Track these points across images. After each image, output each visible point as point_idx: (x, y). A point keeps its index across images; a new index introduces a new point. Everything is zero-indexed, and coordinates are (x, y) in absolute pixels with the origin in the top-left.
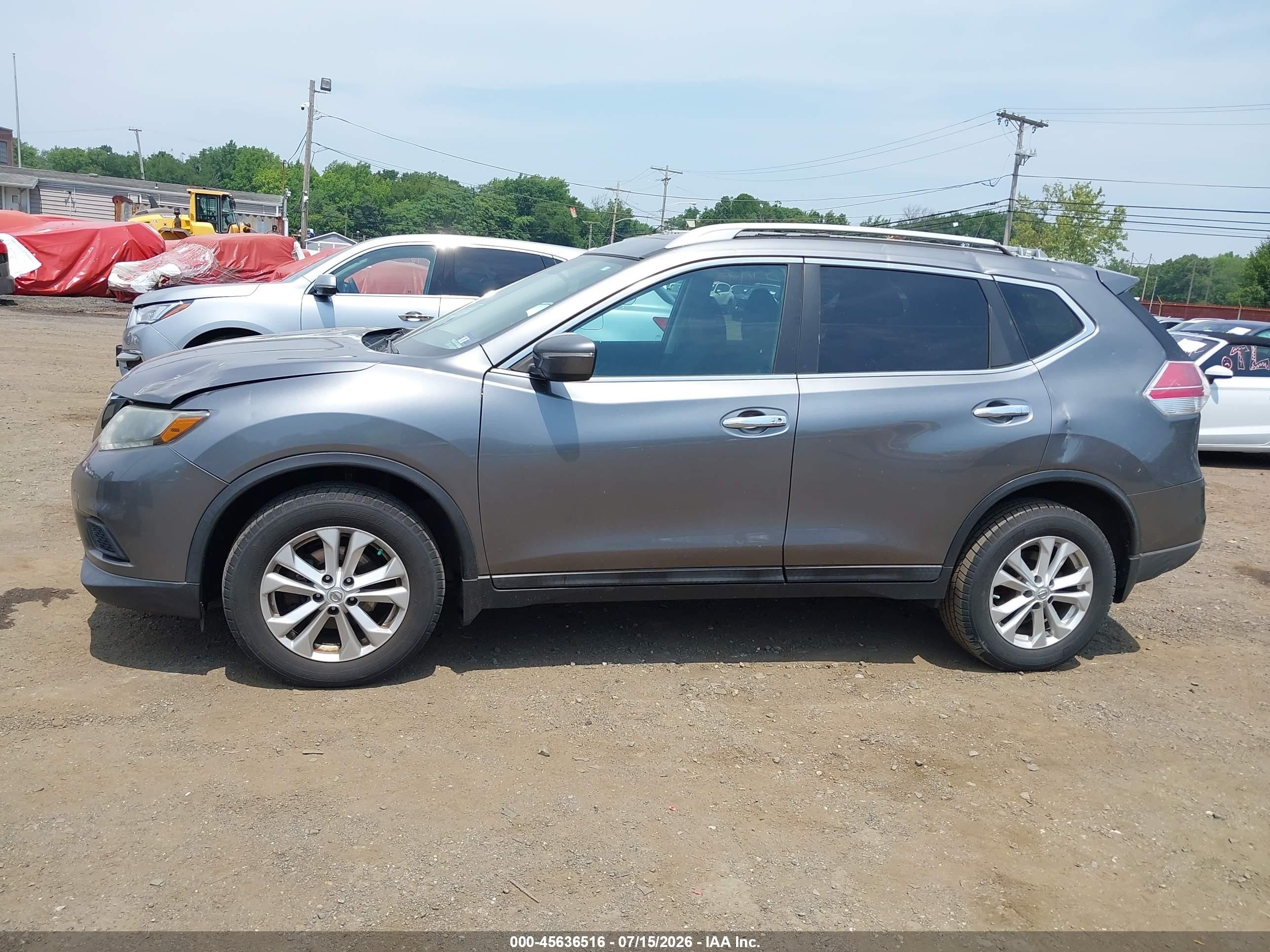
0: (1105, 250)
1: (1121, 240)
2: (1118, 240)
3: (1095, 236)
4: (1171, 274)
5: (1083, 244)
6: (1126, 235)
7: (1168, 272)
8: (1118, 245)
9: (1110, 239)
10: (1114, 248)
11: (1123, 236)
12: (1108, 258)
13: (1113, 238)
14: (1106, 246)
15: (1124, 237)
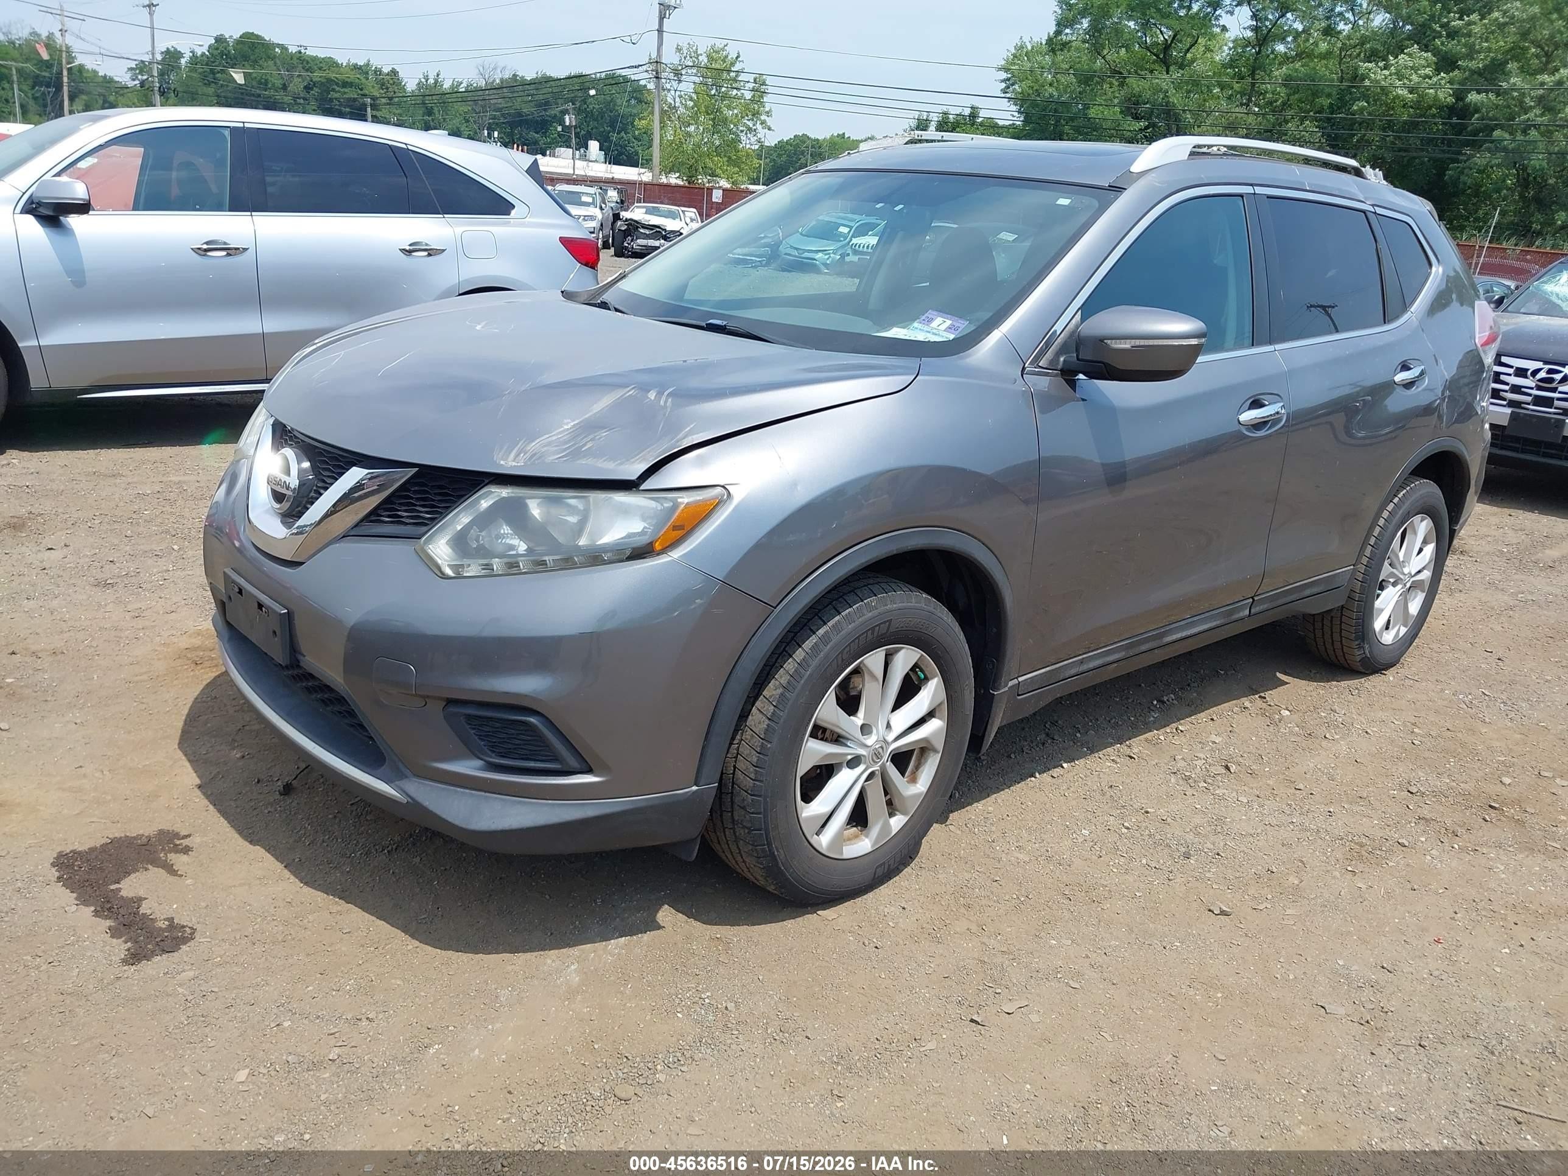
0: (750, 129)
1: (766, 118)
2: (763, 117)
3: (736, 111)
4: (784, 158)
5: (725, 121)
6: (770, 110)
7: (780, 156)
8: (763, 123)
9: (753, 115)
10: (759, 126)
11: (767, 112)
12: (753, 139)
13: (756, 114)
14: (750, 124)
15: (768, 114)
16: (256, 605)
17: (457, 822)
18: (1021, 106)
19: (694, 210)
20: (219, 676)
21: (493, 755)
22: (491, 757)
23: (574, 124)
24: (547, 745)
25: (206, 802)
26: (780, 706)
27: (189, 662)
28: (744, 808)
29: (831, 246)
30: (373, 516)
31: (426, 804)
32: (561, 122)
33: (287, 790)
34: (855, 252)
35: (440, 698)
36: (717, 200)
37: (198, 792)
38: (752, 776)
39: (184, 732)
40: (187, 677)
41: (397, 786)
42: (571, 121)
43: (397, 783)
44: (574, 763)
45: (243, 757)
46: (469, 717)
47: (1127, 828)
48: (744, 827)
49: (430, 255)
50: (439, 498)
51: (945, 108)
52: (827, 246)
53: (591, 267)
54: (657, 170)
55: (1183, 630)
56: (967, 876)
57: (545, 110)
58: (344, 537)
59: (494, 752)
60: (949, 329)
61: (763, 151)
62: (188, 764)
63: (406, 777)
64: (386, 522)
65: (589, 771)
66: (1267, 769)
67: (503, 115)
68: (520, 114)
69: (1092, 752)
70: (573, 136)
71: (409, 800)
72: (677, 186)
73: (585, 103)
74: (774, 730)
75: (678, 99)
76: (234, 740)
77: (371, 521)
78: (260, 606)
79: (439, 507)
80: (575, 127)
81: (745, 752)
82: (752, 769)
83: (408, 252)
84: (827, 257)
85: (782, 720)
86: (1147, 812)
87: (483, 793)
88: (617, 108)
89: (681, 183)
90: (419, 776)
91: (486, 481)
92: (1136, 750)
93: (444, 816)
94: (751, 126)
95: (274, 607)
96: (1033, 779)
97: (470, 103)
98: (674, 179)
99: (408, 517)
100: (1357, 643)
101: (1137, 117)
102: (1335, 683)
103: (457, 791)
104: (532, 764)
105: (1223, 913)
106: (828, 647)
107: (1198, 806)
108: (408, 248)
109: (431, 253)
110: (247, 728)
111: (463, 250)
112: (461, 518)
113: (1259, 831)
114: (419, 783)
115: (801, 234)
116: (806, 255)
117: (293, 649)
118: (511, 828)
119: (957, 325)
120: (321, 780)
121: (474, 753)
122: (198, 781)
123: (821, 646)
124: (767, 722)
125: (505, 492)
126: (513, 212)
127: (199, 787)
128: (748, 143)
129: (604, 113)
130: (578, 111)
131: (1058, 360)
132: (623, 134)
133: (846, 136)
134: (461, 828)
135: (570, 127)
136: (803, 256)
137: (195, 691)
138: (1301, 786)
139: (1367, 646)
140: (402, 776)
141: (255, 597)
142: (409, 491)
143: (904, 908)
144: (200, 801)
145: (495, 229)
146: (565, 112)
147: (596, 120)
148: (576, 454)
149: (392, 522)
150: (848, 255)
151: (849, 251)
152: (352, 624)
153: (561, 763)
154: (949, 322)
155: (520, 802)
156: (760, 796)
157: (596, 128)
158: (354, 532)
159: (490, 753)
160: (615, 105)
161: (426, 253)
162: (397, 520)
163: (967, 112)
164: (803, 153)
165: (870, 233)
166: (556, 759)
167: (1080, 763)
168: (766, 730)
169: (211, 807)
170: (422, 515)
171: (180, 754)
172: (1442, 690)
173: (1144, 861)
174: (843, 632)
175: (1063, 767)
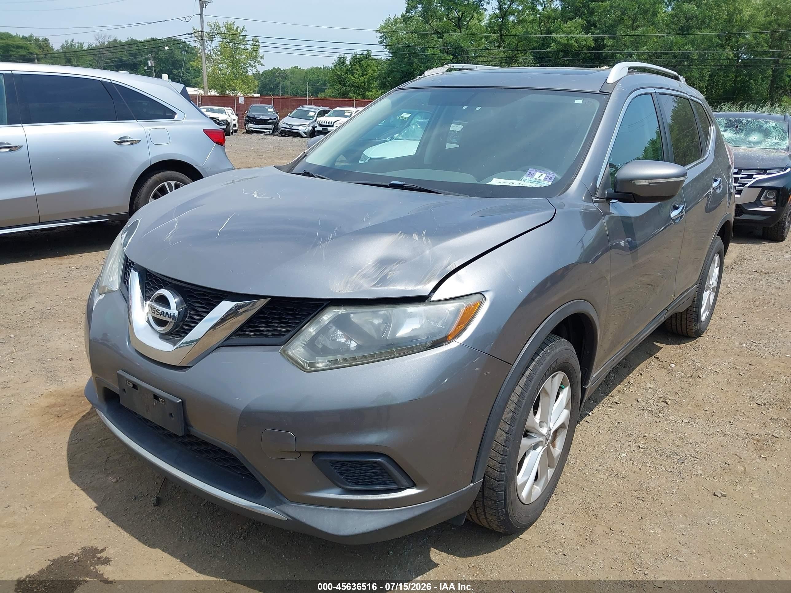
0: (251, 66)
2: (259, 59)
3: (244, 56)
5: (238, 62)
6: (263, 55)
8: (259, 62)
10: (256, 64)
12: (254, 70)
13: (255, 58)
14: (252, 63)
15: (262, 57)
16: (153, 397)
17: (330, 531)
18: (390, 49)
19: (231, 108)
20: (77, 424)
21: (350, 484)
22: (349, 486)
23: (153, 65)
24: (387, 473)
25: (106, 520)
26: (512, 424)
27: (52, 416)
28: (492, 489)
29: (307, 122)
30: (240, 331)
31: (304, 520)
32: (147, 64)
33: (158, 502)
34: (321, 125)
35: (309, 452)
36: (242, 103)
37: (98, 513)
38: (499, 469)
39: (70, 469)
40: (56, 427)
41: (277, 509)
42: (151, 64)
43: (277, 507)
44: (404, 482)
45: (117, 481)
46: (333, 462)
47: (643, 448)
48: (491, 500)
49: (132, 144)
50: (289, 317)
51: (355, 51)
52: (304, 122)
53: (220, 145)
54: (206, 88)
55: (645, 332)
56: (583, 495)
57: (135, 58)
58: (218, 347)
59: (350, 482)
60: (546, 179)
61: (258, 76)
62: (82, 493)
63: (285, 503)
64: (250, 335)
65: (413, 485)
66: (684, 400)
67: (111, 61)
68: (121, 61)
69: (597, 404)
70: (154, 72)
71: (289, 518)
72: (215, 96)
73: (158, 54)
74: (510, 439)
75: (212, 51)
76: (106, 469)
77: (237, 335)
78: (156, 397)
79: (291, 323)
80: (154, 67)
81: (493, 455)
82: (498, 465)
83: (120, 143)
84: (305, 128)
85: (514, 433)
86: (645, 436)
87: (344, 509)
88: (175, 56)
89: (218, 95)
90: (292, 502)
91: (325, 304)
92: (617, 399)
93: (320, 528)
94: (252, 64)
95: (169, 398)
96: (579, 425)
97: (92, 56)
98: (213, 93)
99: (267, 331)
100: (695, 323)
101: (448, 53)
102: (683, 344)
103: (324, 510)
104: (378, 487)
105: (724, 496)
106: (533, 382)
107: (667, 429)
108: (118, 140)
109: (132, 143)
110: (110, 458)
111: (150, 139)
112: (311, 330)
113: (705, 439)
114: (295, 506)
115: (290, 116)
116: (294, 127)
117: (187, 424)
118: (368, 531)
119: (550, 176)
120: (176, 490)
121: (335, 483)
122: (95, 505)
123: (529, 383)
124: (505, 435)
125: (342, 311)
126: (176, 116)
127: (97, 508)
128: (251, 72)
129: (168, 59)
130: (154, 59)
131: (605, 193)
132: (180, 70)
133: (299, 67)
134: (334, 535)
135: (152, 67)
136: (292, 128)
137: (65, 437)
138: (706, 408)
139: (699, 324)
140: (281, 503)
141: (152, 392)
142: (265, 313)
143: (563, 524)
144: (102, 520)
145: (168, 127)
146: (147, 59)
147: (164, 63)
148: (383, 281)
149: (254, 335)
150: (316, 127)
151: (317, 125)
152: (242, 409)
153: (397, 485)
154: (544, 175)
155: (371, 512)
156: (502, 481)
157: (165, 67)
158: (227, 343)
159: (348, 483)
160: (174, 55)
161: (130, 143)
162: (261, 334)
163: (365, 53)
164: (277, 76)
165: (326, 115)
166: (394, 482)
167: (595, 410)
168: (506, 440)
169: (111, 523)
170: (279, 329)
171: (73, 486)
172: (733, 342)
173: (664, 469)
174: (539, 371)
175: (589, 415)
